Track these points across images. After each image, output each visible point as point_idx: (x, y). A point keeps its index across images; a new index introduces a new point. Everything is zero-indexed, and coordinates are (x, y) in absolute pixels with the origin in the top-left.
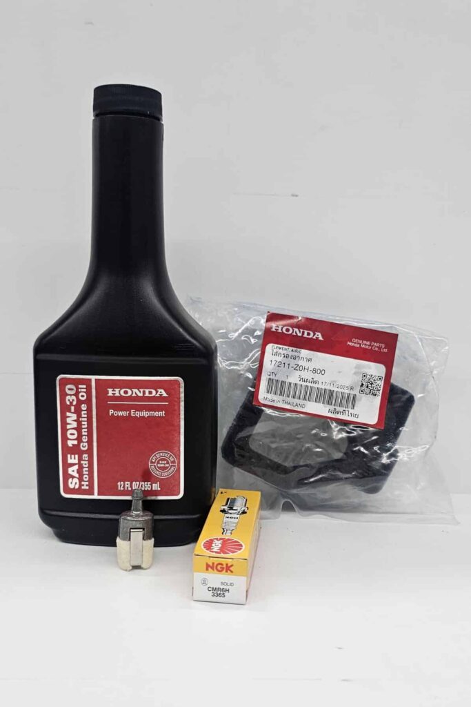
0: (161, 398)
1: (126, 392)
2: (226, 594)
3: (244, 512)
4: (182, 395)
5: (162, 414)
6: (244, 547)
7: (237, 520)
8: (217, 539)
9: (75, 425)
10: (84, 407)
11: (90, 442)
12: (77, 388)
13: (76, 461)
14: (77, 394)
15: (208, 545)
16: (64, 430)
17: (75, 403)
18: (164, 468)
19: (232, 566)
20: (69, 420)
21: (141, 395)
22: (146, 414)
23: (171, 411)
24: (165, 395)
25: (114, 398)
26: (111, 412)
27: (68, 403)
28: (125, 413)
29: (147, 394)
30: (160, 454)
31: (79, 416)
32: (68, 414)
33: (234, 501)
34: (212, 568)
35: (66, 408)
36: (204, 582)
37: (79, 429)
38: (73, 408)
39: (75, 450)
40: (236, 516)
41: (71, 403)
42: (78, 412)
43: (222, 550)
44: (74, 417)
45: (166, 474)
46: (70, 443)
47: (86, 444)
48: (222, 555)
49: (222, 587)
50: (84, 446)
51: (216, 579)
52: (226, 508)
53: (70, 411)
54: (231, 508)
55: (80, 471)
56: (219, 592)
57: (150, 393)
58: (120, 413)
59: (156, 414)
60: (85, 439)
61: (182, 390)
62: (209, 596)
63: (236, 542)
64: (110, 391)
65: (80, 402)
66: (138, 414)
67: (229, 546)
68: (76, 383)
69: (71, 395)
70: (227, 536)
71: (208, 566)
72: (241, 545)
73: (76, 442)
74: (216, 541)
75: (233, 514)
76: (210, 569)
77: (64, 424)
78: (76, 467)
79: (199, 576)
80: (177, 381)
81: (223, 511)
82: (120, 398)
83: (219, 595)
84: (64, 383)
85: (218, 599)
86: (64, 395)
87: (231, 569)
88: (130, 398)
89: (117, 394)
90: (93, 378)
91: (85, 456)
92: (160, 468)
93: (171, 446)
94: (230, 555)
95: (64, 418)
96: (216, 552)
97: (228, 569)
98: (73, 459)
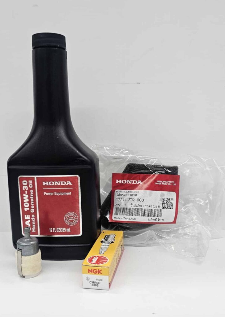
0: (69, 186)
1: (51, 183)
2: (99, 285)
3: (112, 242)
4: (79, 184)
5: (70, 193)
6: (108, 261)
7: (108, 246)
8: (95, 257)
9: (28, 200)
10: (32, 191)
11: (35, 208)
12: (28, 182)
13: (29, 218)
14: (28, 185)
15: (90, 260)
16: (23, 203)
17: (27, 189)
18: (72, 221)
19: (101, 270)
20: (24, 198)
21: (59, 184)
22: (62, 194)
23: (75, 192)
24: (71, 184)
25: (46, 186)
26: (45, 193)
27: (24, 189)
28: (51, 194)
29: (62, 184)
30: (69, 214)
31: (29, 196)
32: (24, 195)
34: (91, 272)
36: (88, 279)
37: (29, 202)
38: (26, 192)
39: (28, 213)
40: (108, 244)
41: (25, 189)
42: (29, 193)
43: (97, 262)
44: (27, 196)
45: (73, 224)
46: (26, 209)
47: (33, 210)
48: (96, 265)
49: (96, 281)
50: (32, 211)
52: (104, 240)
53: (25, 194)
54: (106, 240)
55: (31, 223)
56: (95, 284)
57: (63, 183)
58: (49, 194)
59: (67, 194)
60: (33, 207)
61: (79, 181)
62: (90, 286)
63: (105, 258)
64: (44, 183)
65: (29, 189)
66: (58, 194)
67: (101, 260)
68: (27, 179)
69: (25, 186)
70: (101, 255)
71: (89, 271)
72: (107, 260)
73: (28, 209)
74: (95, 258)
75: (107, 243)
76: (90, 272)
77: (23, 200)
78: (29, 221)
79: (85, 276)
80: (76, 177)
81: (102, 242)
82: (49, 186)
83: (95, 285)
84: (22, 179)
85: (95, 287)
86: (22, 185)
87: (101, 272)
88: (54, 186)
89: (47, 184)
90: (35, 177)
91: (33, 216)
92: (70, 221)
93: (75, 210)
94: (101, 265)
95: (22, 197)
96: (94, 264)
97: (99, 272)
98: (28, 217)
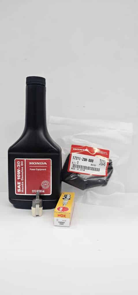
33: (66, 195)
35: (17, 168)
51: (61, 219)
